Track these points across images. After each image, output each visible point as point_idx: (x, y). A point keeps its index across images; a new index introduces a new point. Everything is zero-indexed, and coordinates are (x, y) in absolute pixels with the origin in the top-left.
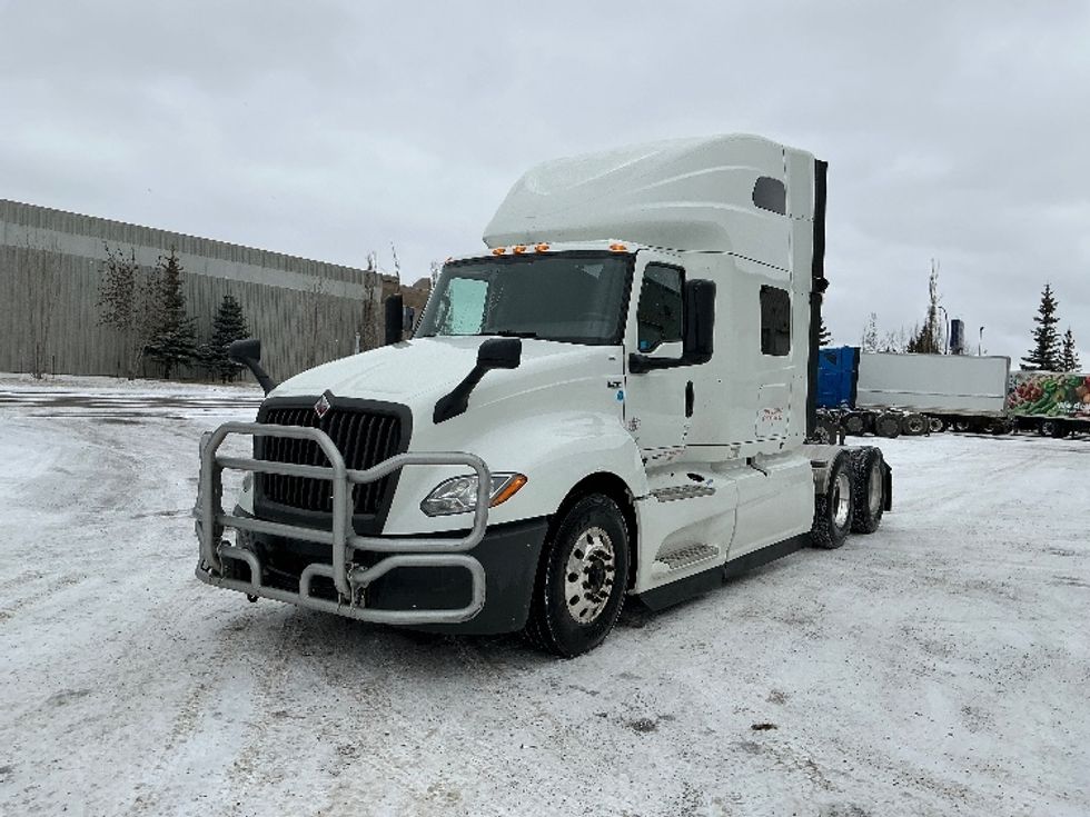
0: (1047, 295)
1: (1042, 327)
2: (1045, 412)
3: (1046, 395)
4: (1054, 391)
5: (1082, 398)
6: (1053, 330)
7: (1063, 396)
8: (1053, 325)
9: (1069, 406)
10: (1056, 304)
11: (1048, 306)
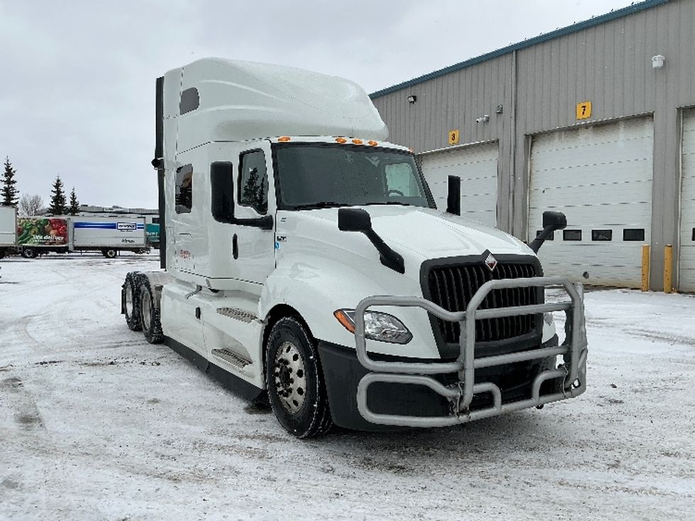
0: (8, 165)
1: (6, 186)
2: (26, 243)
3: (25, 231)
4: (31, 229)
5: (49, 232)
6: (13, 189)
7: (37, 231)
8: (13, 185)
9: (41, 237)
10: (14, 172)
11: (9, 173)
